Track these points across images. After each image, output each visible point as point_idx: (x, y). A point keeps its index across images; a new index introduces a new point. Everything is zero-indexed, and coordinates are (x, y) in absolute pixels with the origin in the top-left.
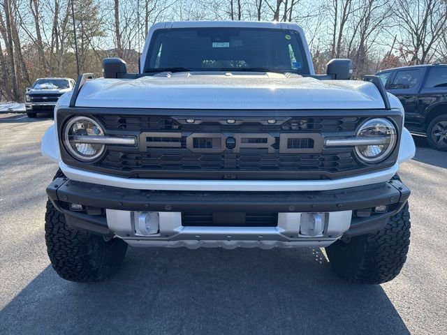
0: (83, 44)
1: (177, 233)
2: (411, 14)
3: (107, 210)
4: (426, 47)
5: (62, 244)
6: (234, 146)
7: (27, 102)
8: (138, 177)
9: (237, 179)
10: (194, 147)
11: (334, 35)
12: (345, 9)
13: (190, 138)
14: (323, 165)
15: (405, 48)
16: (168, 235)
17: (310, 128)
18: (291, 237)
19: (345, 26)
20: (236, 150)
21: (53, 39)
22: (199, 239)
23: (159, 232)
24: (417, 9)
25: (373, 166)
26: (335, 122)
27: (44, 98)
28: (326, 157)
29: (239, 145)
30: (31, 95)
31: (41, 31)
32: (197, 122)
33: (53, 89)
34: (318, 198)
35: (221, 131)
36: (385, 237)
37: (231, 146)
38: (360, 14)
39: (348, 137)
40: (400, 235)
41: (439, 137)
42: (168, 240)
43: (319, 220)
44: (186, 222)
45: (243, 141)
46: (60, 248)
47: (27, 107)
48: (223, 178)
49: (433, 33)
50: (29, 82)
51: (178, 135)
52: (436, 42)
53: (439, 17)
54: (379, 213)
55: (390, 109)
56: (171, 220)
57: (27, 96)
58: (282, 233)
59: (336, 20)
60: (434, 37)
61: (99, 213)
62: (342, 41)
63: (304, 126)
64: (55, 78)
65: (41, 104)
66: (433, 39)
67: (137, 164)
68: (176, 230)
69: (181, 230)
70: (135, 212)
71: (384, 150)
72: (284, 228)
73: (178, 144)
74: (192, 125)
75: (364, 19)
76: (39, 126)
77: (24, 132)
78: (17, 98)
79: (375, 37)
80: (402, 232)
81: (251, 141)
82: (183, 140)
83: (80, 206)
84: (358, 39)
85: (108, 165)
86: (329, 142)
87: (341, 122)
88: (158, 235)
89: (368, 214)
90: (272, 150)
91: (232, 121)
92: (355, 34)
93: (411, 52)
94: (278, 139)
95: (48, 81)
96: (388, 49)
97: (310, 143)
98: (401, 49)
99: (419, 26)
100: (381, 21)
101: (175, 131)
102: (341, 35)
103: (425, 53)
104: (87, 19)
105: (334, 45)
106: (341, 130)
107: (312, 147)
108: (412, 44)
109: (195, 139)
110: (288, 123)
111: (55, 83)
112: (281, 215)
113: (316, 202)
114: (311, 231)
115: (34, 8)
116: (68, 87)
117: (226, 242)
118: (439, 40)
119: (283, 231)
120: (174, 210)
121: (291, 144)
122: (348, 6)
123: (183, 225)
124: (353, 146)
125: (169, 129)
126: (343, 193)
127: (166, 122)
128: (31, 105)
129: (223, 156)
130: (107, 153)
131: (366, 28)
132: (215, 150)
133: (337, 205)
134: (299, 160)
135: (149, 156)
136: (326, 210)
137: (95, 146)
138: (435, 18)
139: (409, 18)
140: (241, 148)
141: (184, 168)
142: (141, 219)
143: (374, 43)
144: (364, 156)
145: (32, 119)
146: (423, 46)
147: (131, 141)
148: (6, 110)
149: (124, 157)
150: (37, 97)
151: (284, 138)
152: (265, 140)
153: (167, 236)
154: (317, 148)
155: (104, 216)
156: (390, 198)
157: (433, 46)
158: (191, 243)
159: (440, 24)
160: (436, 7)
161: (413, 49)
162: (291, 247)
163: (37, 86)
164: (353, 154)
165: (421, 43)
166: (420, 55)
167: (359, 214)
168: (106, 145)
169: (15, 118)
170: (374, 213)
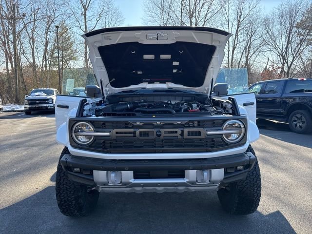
0: (62, 65)
1: (131, 183)
2: (278, 44)
3: (94, 171)
4: (289, 64)
5: (65, 188)
6: (160, 135)
7: (25, 104)
8: (111, 153)
9: (163, 152)
10: (140, 136)
11: (228, 58)
12: (235, 41)
13: (138, 131)
14: (207, 145)
15: (275, 65)
16: (127, 185)
17: (199, 126)
18: (193, 184)
19: (235, 52)
20: (162, 137)
21: (43, 62)
22: (142, 187)
23: (121, 182)
24: (281, 40)
25: (233, 145)
26: (211, 123)
27: (37, 102)
28: (208, 140)
29: (163, 135)
30: (28, 100)
31: (35, 57)
32: (141, 124)
33: (43, 96)
34: (206, 162)
35: (154, 128)
36: (247, 181)
37: (159, 136)
38: (244, 44)
39: (218, 130)
40: (255, 180)
41: (296, 125)
42: (126, 188)
43: (206, 174)
44: (136, 177)
45: (165, 132)
46: (63, 191)
47: (25, 108)
48: (155, 152)
49: (293, 55)
50: (26, 90)
51: (132, 130)
52: (296, 61)
53: (296, 45)
54: (240, 170)
55: (240, 115)
56: (128, 176)
57: (26, 101)
58: (187, 182)
59: (229, 48)
60: (294, 58)
61: (89, 173)
62: (233, 61)
63: (196, 125)
64: (45, 89)
65: (34, 106)
66: (293, 59)
67: (110, 146)
68: (131, 181)
69: (133, 181)
70: (109, 172)
71: (239, 136)
72: (188, 179)
73: (132, 135)
74: (139, 125)
75: (247, 47)
76: (33, 120)
77: (24, 125)
78: (18, 102)
79: (255, 58)
80: (256, 178)
81: (169, 132)
82: (134, 133)
83: (78, 169)
84: (244, 59)
85: (95, 147)
86: (209, 133)
87: (214, 123)
88: (121, 184)
89: (233, 171)
90: (180, 137)
91: (159, 123)
92: (242, 56)
93: (279, 68)
94: (183, 131)
95: (40, 91)
96: (265, 65)
97: (199, 133)
98: (273, 66)
99: (283, 51)
100: (258, 49)
101: (131, 128)
102: (232, 57)
103: (289, 68)
104: (66, 49)
105: (228, 64)
106: (214, 126)
107: (200, 135)
108: (280, 62)
109: (140, 132)
110: (188, 123)
111: (45, 92)
112: (186, 172)
113: (204, 164)
114: (203, 180)
115: (32, 44)
116: (54, 94)
117: (158, 188)
118: (297, 59)
119: (188, 180)
120: (129, 170)
121: (190, 133)
122: (236, 40)
123: (134, 178)
124: (222, 134)
125: (127, 127)
126: (219, 159)
127: (126, 124)
128: (28, 106)
129: (155, 141)
130: (95, 140)
131: (249, 53)
132: (151, 137)
133: (215, 165)
134: (194, 142)
135: (116, 141)
136: (210, 168)
137: (89, 137)
138: (294, 45)
139: (276, 46)
140: (164, 137)
141: (135, 147)
142: (113, 175)
143: (255, 62)
144: (229, 139)
145: (29, 116)
146: (287, 63)
147: (108, 134)
148: (10, 109)
149: (104, 142)
150: (32, 101)
151: (186, 130)
152: (176, 132)
153: (125, 185)
154: (203, 136)
155: (92, 174)
156: (244, 162)
157: (294, 63)
158: (138, 189)
159: (297, 49)
160: (294, 39)
161: (281, 65)
162: (194, 191)
163: (32, 94)
164: (222, 138)
165: (286, 62)
166: (286, 69)
167: (229, 171)
168: (94, 136)
169: (17, 115)
170: (237, 170)
